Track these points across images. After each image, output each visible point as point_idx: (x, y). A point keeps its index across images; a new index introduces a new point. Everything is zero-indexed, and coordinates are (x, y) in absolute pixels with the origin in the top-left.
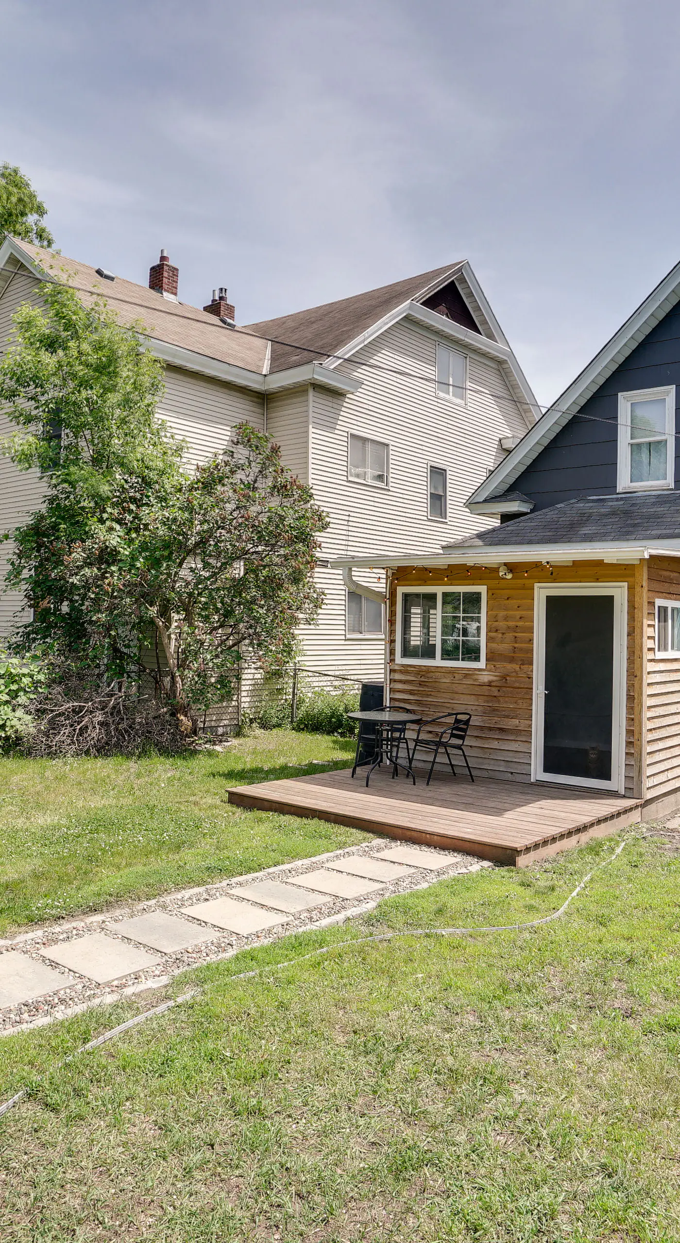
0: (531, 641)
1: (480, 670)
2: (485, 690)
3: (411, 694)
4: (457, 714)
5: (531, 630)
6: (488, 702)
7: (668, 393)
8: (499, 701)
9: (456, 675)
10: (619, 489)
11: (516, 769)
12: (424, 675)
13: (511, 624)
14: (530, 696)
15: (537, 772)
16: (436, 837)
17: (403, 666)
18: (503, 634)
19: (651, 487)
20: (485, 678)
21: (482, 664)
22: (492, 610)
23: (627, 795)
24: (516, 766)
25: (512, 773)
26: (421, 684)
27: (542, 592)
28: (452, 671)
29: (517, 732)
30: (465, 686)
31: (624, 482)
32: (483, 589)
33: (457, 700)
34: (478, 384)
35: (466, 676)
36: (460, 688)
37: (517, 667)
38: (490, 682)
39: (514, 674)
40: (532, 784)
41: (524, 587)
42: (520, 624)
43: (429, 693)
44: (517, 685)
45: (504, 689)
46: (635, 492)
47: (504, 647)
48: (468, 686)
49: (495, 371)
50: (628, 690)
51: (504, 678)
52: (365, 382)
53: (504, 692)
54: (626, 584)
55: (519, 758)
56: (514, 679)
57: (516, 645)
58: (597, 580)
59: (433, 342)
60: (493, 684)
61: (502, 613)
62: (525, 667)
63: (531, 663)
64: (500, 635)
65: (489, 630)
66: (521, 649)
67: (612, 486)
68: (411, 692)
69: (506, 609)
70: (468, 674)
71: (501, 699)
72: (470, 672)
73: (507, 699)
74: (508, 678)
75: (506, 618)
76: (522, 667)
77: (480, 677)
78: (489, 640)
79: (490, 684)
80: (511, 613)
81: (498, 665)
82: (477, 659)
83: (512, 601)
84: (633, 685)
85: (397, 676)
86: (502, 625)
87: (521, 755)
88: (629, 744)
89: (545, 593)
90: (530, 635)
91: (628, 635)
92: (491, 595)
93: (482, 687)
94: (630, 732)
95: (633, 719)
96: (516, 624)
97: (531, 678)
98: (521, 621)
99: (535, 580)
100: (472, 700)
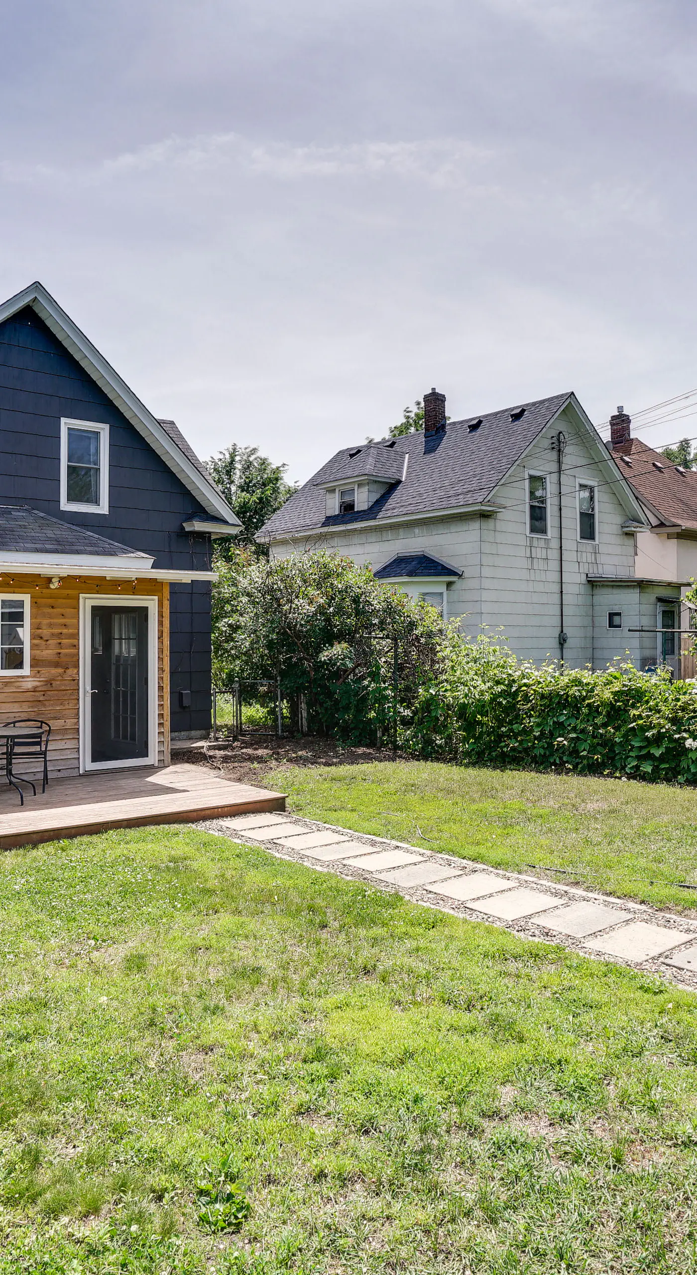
0: (76, 646)
1: (23, 677)
2: (29, 696)
5: (76, 636)
6: (32, 707)
8: (45, 705)
11: (68, 765)
13: (55, 631)
14: (76, 697)
15: (87, 764)
18: (47, 640)
20: (29, 684)
21: (26, 670)
22: (36, 618)
23: (160, 766)
24: (68, 762)
25: (59, 770)
27: (87, 602)
29: (64, 731)
30: (6, 694)
32: (26, 598)
35: (7, 684)
37: (60, 670)
38: (35, 688)
39: (60, 678)
40: (81, 776)
41: (68, 597)
42: (65, 631)
44: (63, 688)
45: (49, 693)
47: (48, 653)
48: (10, 694)
50: (159, 682)
51: (49, 683)
53: (49, 695)
54: (156, 598)
55: (67, 755)
56: (58, 683)
57: (60, 651)
58: (134, 594)
60: (38, 689)
61: (45, 621)
62: (70, 671)
63: (77, 667)
64: (44, 642)
65: (33, 637)
66: (66, 655)
69: (51, 618)
70: (9, 682)
71: (46, 702)
72: (13, 680)
73: (52, 702)
74: (53, 682)
75: (50, 625)
76: (68, 670)
77: (23, 684)
78: (33, 647)
79: (34, 690)
80: (55, 621)
81: (44, 670)
82: (20, 665)
83: (56, 610)
84: (162, 678)
86: (46, 632)
87: (68, 752)
88: (160, 725)
89: (90, 603)
90: (74, 641)
91: (159, 638)
92: (35, 604)
93: (25, 694)
94: (161, 716)
95: (162, 705)
96: (60, 631)
97: (76, 681)
98: (66, 629)
99: (80, 591)
100: (16, 708)
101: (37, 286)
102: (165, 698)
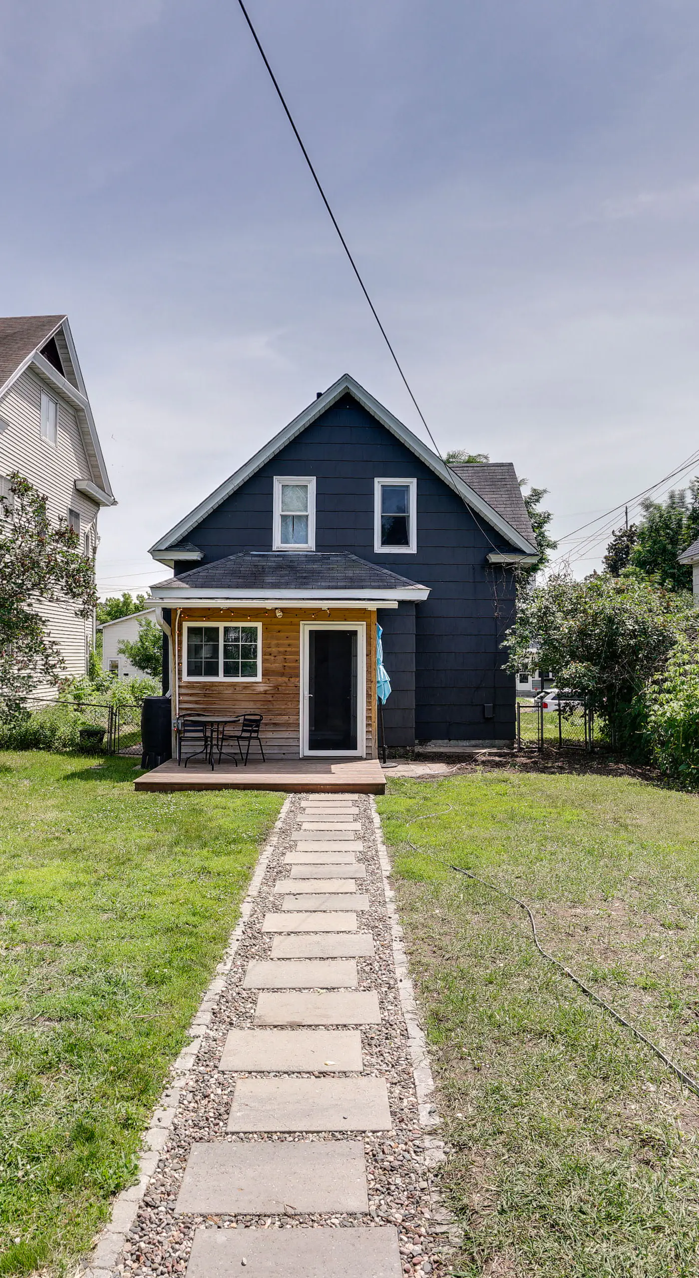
0: (297, 661)
1: (256, 683)
2: (261, 697)
3: (197, 704)
4: (245, 715)
5: (298, 653)
6: (263, 705)
7: (310, 482)
8: (272, 704)
9: (237, 688)
10: (274, 548)
11: (288, 750)
12: (208, 689)
13: (281, 649)
14: (297, 699)
15: (305, 750)
16: (328, 786)
17: (189, 682)
18: (275, 656)
19: (298, 548)
20: (261, 688)
21: (259, 678)
22: (266, 640)
23: (368, 758)
24: (289, 748)
25: (284, 754)
26: (205, 695)
27: (305, 629)
28: (233, 685)
29: (287, 724)
30: (244, 695)
31: (277, 543)
32: (259, 625)
33: (238, 706)
34: (65, 430)
35: (245, 688)
36: (240, 697)
37: (286, 679)
38: (266, 691)
39: (286, 684)
40: (300, 759)
41: (291, 624)
42: (288, 649)
43: (213, 702)
44: (287, 692)
45: (276, 695)
46: (288, 551)
47: (277, 666)
48: (247, 695)
49: (73, 418)
50: (367, 691)
51: (276, 687)
52: (11, 425)
53: (276, 697)
54: (365, 623)
55: (290, 743)
56: (283, 688)
57: (286, 664)
58: (345, 620)
59: (39, 388)
60: (267, 692)
61: (273, 642)
62: (292, 680)
63: (299, 676)
64: (273, 658)
65: (264, 654)
66: (290, 667)
67: (269, 545)
68: (196, 702)
69: (277, 639)
70: (247, 686)
71: (274, 702)
72: (249, 685)
73: (278, 702)
74: (280, 688)
75: (278, 645)
76: (290, 679)
77: (257, 688)
78: (265, 661)
79: (265, 692)
80: (281, 642)
81: (272, 678)
82: (254, 675)
83: (282, 634)
84: (370, 687)
85: (183, 691)
86: (274, 650)
87: (291, 740)
88: (368, 725)
89: (308, 628)
90: (296, 657)
91: (367, 655)
92: (265, 629)
93: (258, 695)
94: (369, 718)
95: (370, 709)
96: (285, 649)
97: (298, 687)
98: (290, 648)
99: (301, 619)
100: (251, 705)
101: (346, 377)
102: (373, 704)
